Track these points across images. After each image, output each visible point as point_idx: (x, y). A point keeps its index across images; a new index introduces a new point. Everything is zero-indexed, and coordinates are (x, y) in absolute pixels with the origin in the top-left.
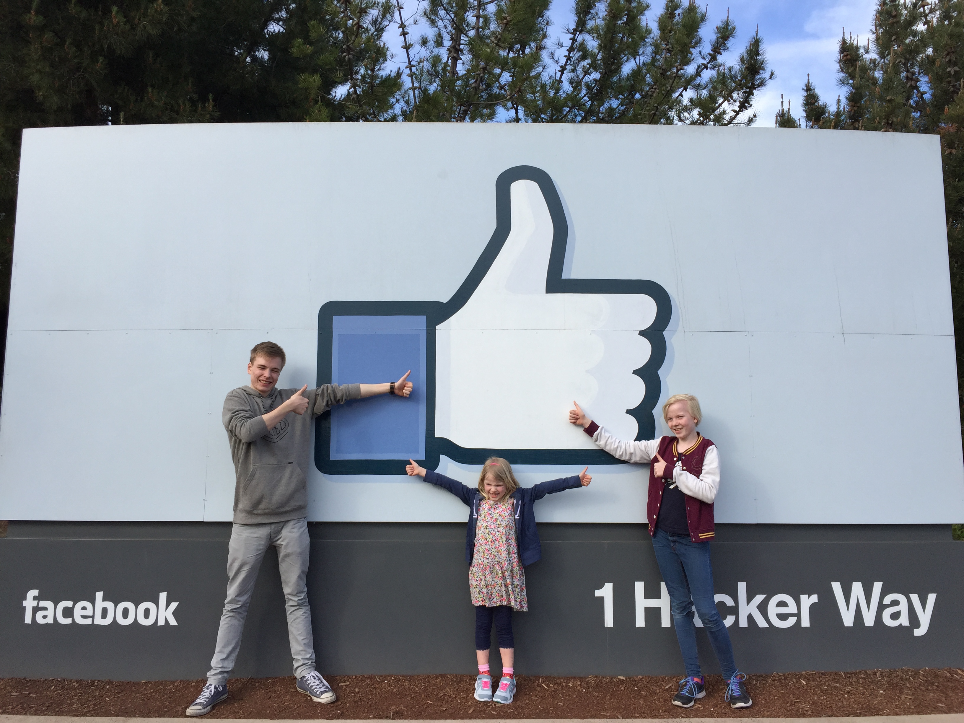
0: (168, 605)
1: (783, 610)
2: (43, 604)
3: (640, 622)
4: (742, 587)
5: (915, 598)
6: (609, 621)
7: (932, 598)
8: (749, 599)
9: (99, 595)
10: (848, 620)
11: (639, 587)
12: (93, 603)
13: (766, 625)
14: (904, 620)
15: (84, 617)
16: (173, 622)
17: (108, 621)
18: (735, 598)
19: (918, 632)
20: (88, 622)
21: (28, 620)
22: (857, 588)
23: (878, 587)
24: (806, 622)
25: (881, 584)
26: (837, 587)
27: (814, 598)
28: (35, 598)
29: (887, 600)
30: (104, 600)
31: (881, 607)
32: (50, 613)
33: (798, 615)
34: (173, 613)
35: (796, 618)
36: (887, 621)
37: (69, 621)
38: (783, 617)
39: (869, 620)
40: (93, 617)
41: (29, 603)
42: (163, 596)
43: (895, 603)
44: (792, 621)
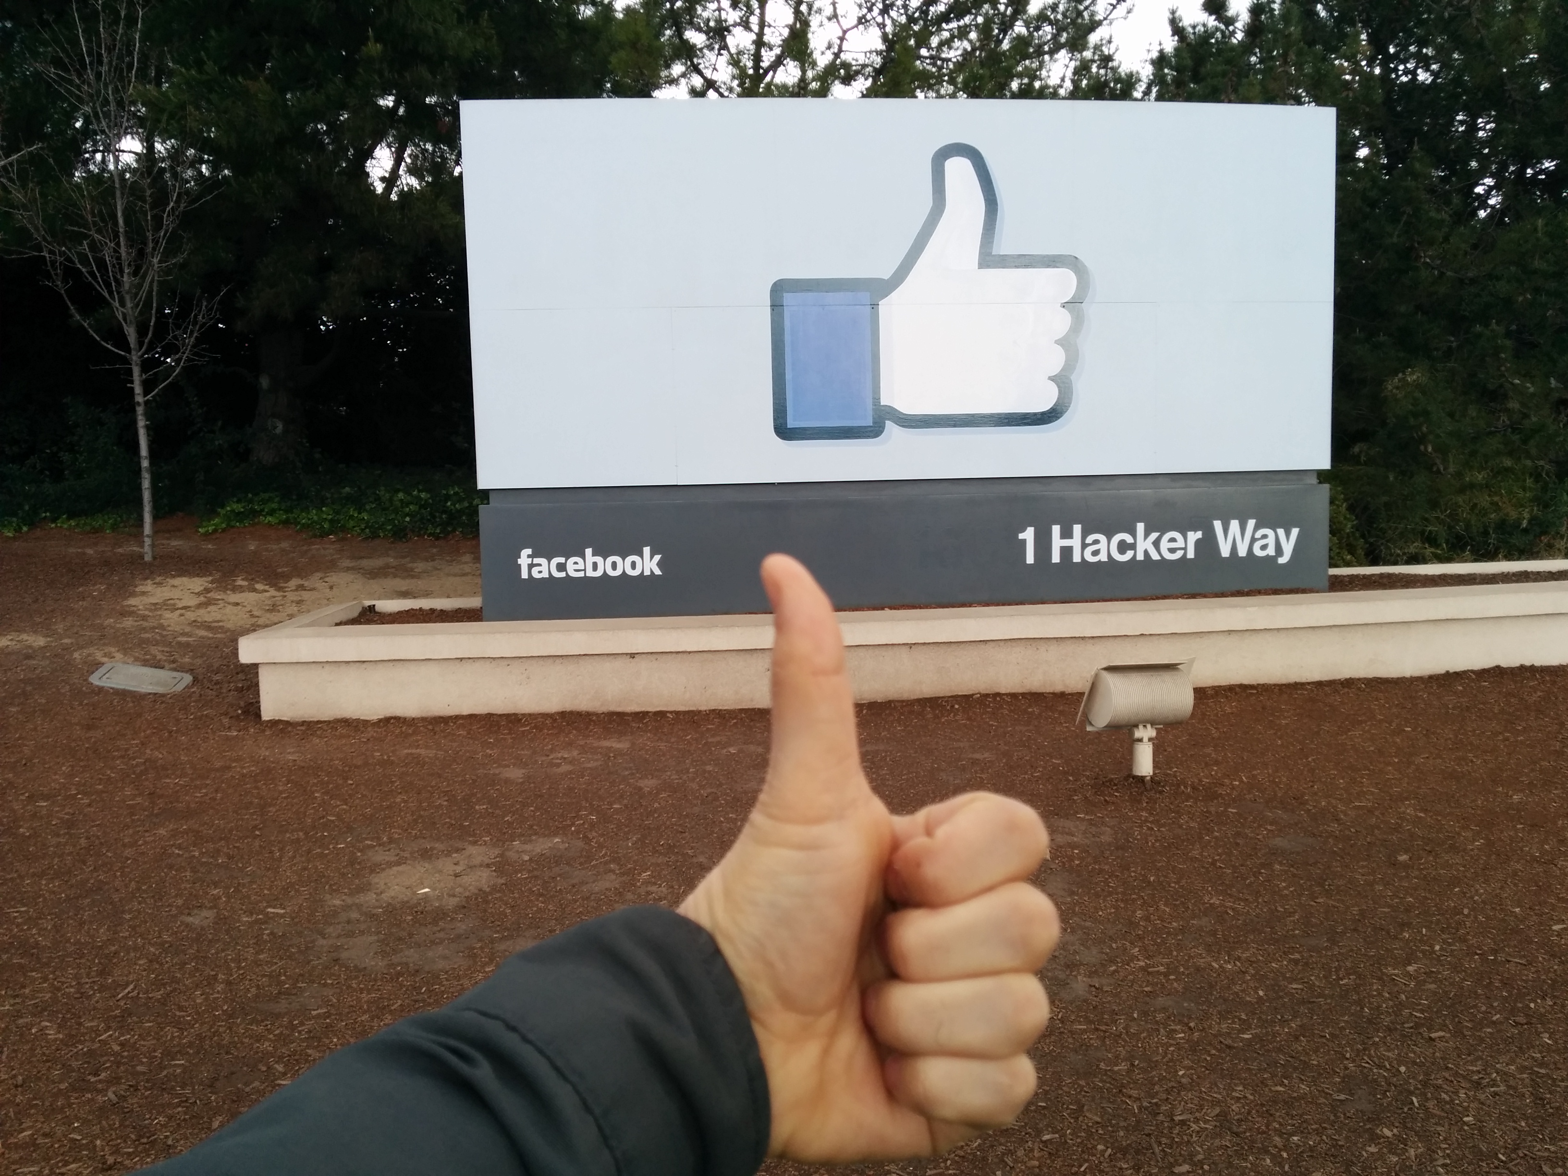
0: (652, 558)
1: (1173, 545)
2: (536, 561)
3: (1056, 558)
4: (1140, 527)
5: (1281, 532)
6: (1030, 559)
7: (1295, 532)
8: (1146, 536)
9: (589, 551)
10: (1225, 552)
11: (1056, 530)
12: (583, 557)
13: (1159, 558)
14: (1271, 551)
15: (576, 570)
16: (658, 572)
17: (599, 573)
18: (1134, 536)
19: (1282, 560)
20: (581, 574)
21: (525, 575)
22: (1235, 525)
23: (1251, 523)
24: (1191, 555)
25: (1254, 521)
26: (1218, 525)
27: (1199, 534)
28: (529, 556)
29: (1258, 535)
30: (593, 555)
31: (1253, 540)
32: (544, 568)
33: (1185, 549)
34: (657, 564)
35: (1182, 552)
36: (1258, 552)
37: (563, 574)
38: (1172, 551)
39: (1242, 552)
40: (585, 570)
41: (524, 560)
42: (647, 550)
43: (1265, 536)
44: (1179, 555)
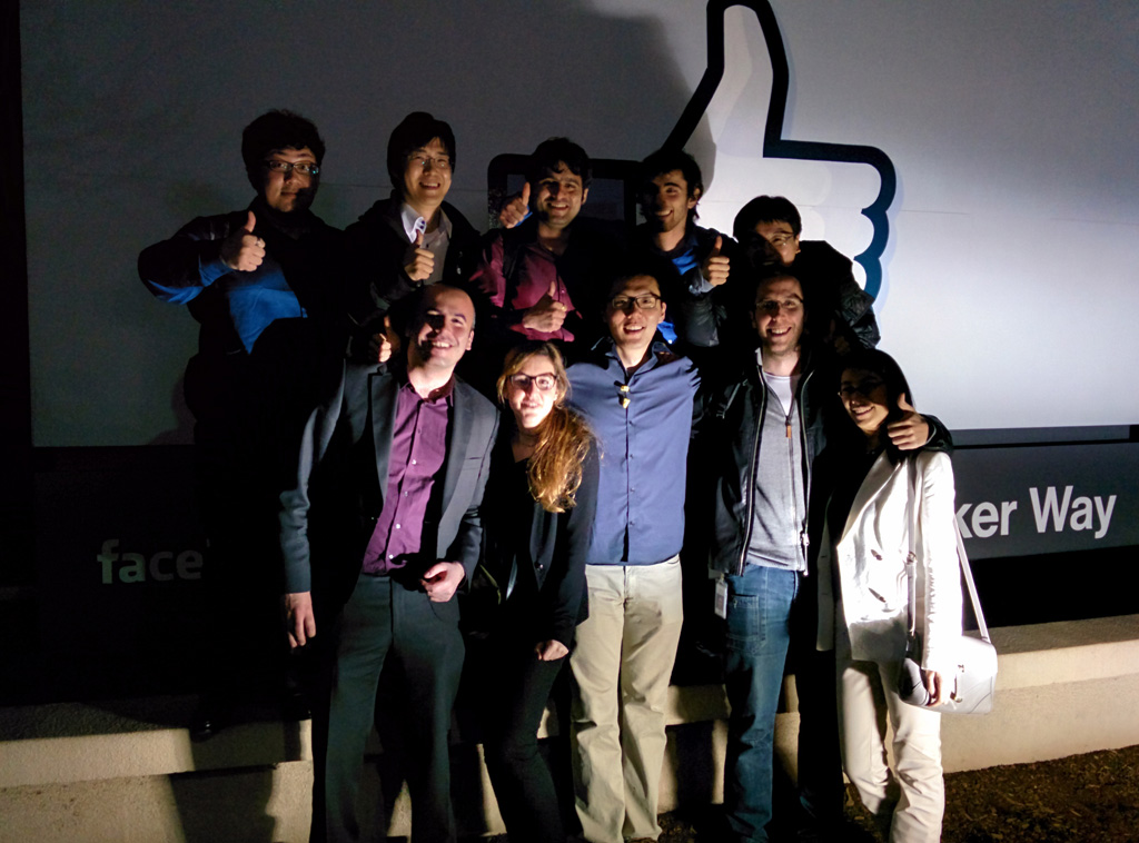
1: (986, 519)
2: (127, 557)
5: (1098, 500)
10: (1041, 527)
13: (970, 535)
14: (1088, 524)
15: (190, 570)
19: (1098, 535)
21: (107, 578)
22: (1051, 492)
23: (1069, 490)
24: (1005, 531)
25: (1071, 487)
26: (1034, 492)
27: (1014, 505)
28: (114, 550)
29: (1075, 505)
31: (1071, 511)
32: (139, 568)
33: (999, 524)
35: (996, 527)
36: (1076, 526)
37: (166, 577)
38: (985, 526)
39: (1059, 527)
41: (107, 556)
43: (1082, 506)
44: (992, 530)
